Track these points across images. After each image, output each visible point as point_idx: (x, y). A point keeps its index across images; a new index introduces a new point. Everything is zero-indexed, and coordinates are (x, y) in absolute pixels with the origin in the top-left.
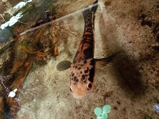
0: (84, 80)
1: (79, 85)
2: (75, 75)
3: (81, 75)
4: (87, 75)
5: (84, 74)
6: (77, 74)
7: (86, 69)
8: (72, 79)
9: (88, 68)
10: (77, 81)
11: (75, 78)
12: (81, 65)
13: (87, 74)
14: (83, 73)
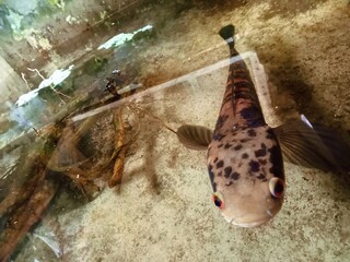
0: (257, 174)
1: (244, 186)
2: (227, 164)
3: (247, 161)
4: (264, 162)
5: (256, 160)
6: (233, 160)
7: (259, 148)
8: (220, 174)
9: (263, 145)
10: (236, 176)
11: (229, 170)
12: (243, 141)
13: (263, 158)
14: (252, 157)
